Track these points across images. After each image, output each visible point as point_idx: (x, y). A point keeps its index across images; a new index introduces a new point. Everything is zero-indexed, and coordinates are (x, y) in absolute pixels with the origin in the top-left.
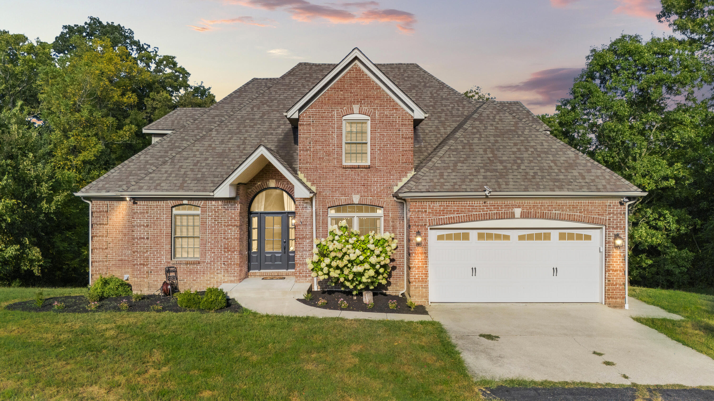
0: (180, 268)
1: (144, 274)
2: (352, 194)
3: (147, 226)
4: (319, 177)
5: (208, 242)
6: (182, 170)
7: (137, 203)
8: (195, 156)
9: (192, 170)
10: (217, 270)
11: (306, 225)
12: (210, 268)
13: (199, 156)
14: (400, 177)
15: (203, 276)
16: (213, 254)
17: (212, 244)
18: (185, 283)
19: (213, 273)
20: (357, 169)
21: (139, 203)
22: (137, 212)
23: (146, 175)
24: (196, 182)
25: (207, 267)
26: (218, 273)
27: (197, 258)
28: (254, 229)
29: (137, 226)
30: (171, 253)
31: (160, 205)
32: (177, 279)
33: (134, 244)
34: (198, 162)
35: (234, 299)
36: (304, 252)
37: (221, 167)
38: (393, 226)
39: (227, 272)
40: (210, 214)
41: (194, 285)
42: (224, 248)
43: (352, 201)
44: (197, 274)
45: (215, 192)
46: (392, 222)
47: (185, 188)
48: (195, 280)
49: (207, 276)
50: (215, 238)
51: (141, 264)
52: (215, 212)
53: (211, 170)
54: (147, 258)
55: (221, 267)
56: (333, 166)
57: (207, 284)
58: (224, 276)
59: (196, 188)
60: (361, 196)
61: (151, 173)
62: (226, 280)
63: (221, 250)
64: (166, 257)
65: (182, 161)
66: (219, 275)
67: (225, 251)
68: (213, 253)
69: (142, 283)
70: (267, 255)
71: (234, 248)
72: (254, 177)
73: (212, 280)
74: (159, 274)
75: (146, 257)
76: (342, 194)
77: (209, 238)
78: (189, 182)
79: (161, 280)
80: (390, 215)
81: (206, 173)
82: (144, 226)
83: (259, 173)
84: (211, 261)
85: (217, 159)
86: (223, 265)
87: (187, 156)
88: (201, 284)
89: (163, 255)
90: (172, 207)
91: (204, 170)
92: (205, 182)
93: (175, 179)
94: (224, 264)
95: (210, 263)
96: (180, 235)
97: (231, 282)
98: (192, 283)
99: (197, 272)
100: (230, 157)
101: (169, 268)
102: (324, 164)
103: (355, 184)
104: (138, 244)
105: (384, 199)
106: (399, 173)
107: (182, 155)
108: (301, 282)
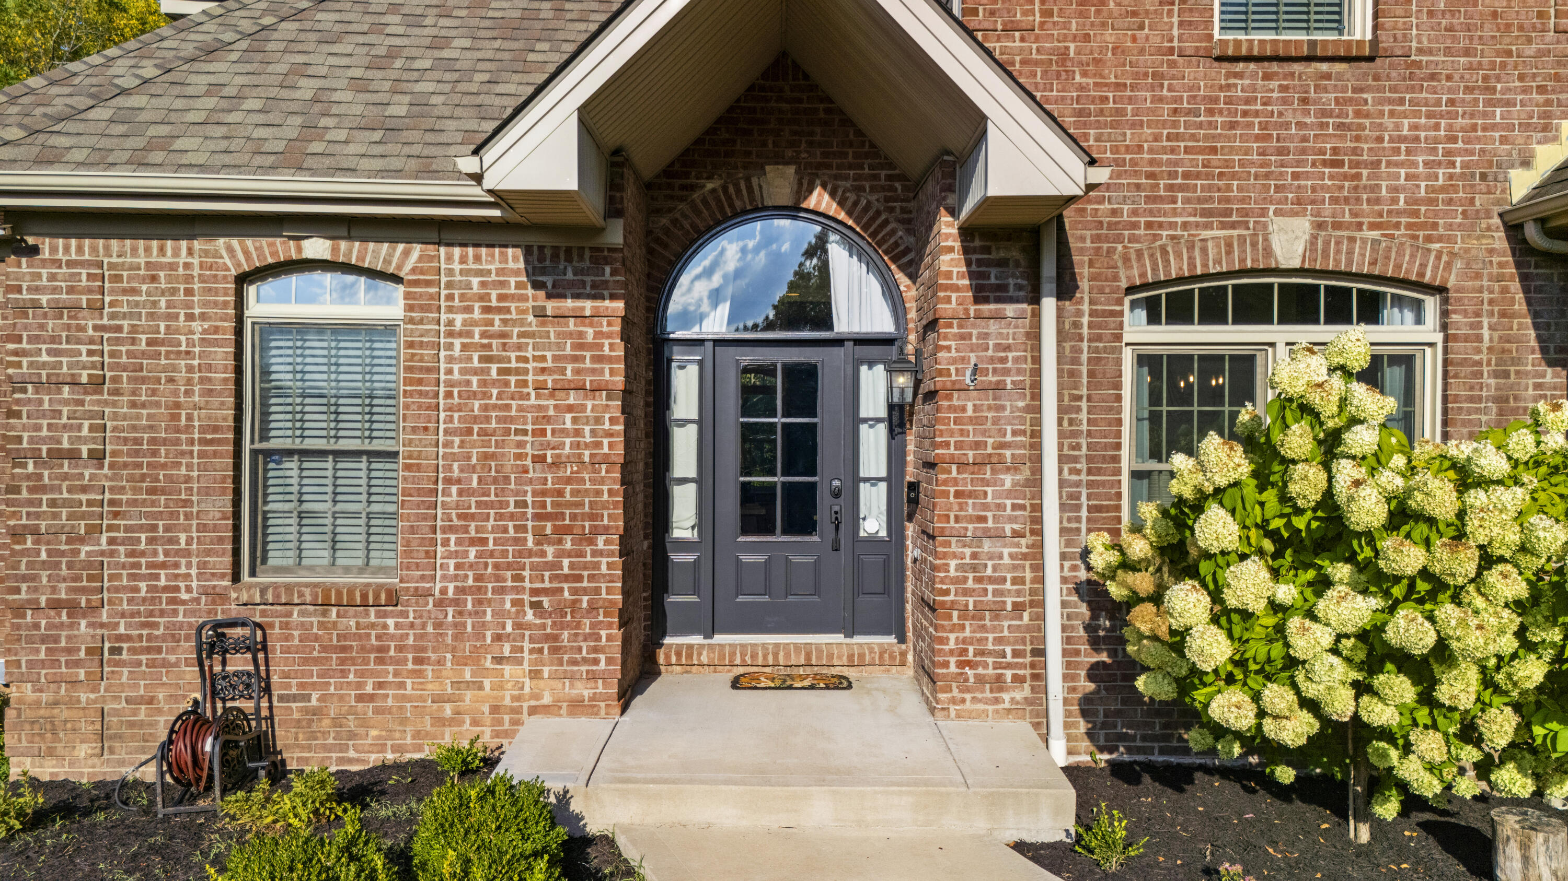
0: (286, 626)
1: (77, 664)
2: (1264, 213)
3: (97, 384)
4: (1080, 113)
5: (449, 481)
6: (303, 82)
7: (34, 251)
8: (378, 28)
9: (360, 85)
10: (498, 638)
11: (999, 387)
12: (459, 627)
13: (401, 30)
14: (1547, 115)
15: (418, 674)
16: (473, 552)
17: (471, 493)
18: (316, 712)
19: (474, 659)
20: (1297, 67)
21: (46, 254)
22: (36, 305)
23: (99, 100)
24: (377, 135)
25: (438, 625)
26: (499, 660)
27: (381, 570)
28: (683, 423)
29: (38, 385)
30: (237, 540)
31: (172, 267)
32: (268, 690)
33: (16, 490)
34: (393, 53)
35: (608, 841)
36: (987, 546)
37: (516, 77)
38: (1500, 400)
39: (554, 650)
40: (459, 319)
41: (365, 723)
42: (537, 517)
43: (1268, 251)
44: (380, 661)
45: (490, 155)
46: (1496, 375)
47: (310, 162)
48: (371, 698)
49: (437, 675)
50: (486, 457)
51: (56, 605)
52: (487, 310)
53: (462, 87)
54: (95, 569)
55: (518, 626)
56: (1160, 51)
57: (440, 721)
58: (535, 675)
59: (378, 164)
60: (1320, 226)
61: (124, 92)
62: (547, 699)
63: (521, 529)
64: (202, 565)
65: (311, 47)
66: (507, 669)
67: (540, 536)
68: (473, 542)
69: (63, 713)
70: (745, 559)
71: (593, 517)
72: (686, 152)
73: (469, 695)
74: (165, 664)
75: (88, 565)
76: (1206, 213)
77: (454, 457)
78: (342, 135)
79: (173, 698)
80: (1486, 333)
81: (435, 100)
82: (74, 383)
83: (711, 131)
84: (460, 590)
85: (497, 44)
86: (530, 615)
87: (338, 28)
88: (404, 721)
89: (187, 553)
90: (243, 279)
91: (426, 87)
92: (430, 137)
93: (260, 118)
94: (536, 606)
95: (456, 602)
96: (287, 444)
97: (577, 707)
98: (352, 711)
99: (384, 649)
100: (560, 35)
101: (217, 625)
102: (1110, 36)
103: (1281, 151)
104: (43, 489)
105: (1451, 240)
106: (1541, 90)
107: (307, 25)
108: (970, 715)
